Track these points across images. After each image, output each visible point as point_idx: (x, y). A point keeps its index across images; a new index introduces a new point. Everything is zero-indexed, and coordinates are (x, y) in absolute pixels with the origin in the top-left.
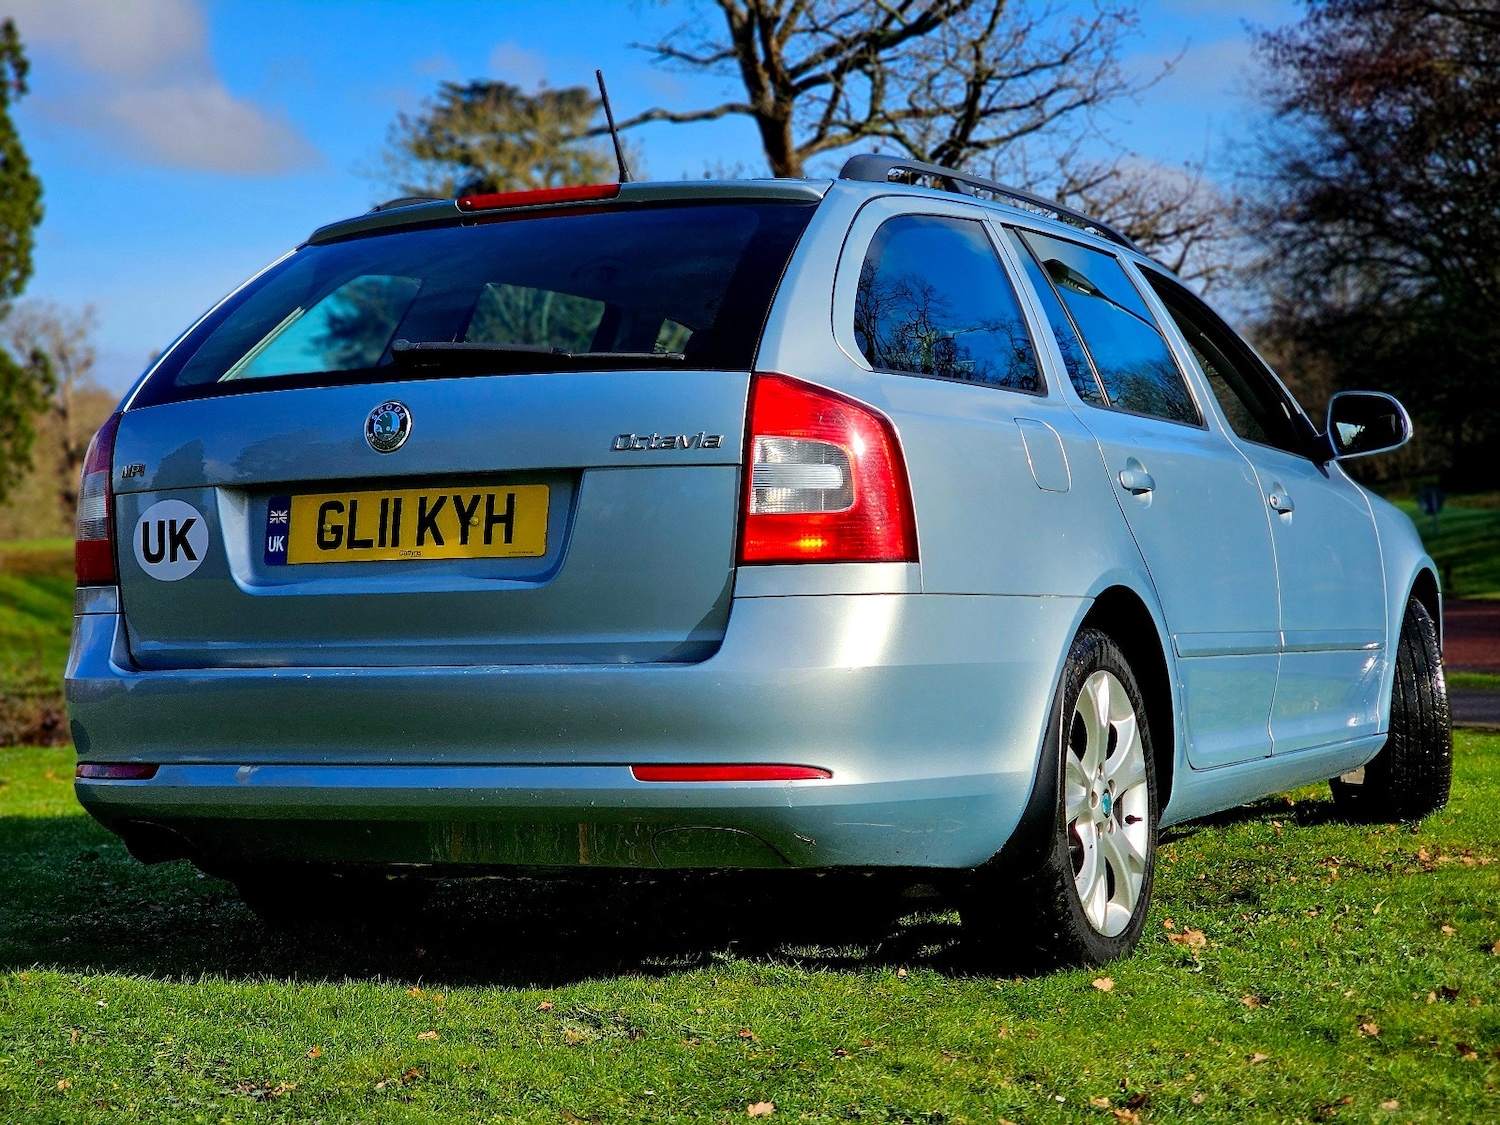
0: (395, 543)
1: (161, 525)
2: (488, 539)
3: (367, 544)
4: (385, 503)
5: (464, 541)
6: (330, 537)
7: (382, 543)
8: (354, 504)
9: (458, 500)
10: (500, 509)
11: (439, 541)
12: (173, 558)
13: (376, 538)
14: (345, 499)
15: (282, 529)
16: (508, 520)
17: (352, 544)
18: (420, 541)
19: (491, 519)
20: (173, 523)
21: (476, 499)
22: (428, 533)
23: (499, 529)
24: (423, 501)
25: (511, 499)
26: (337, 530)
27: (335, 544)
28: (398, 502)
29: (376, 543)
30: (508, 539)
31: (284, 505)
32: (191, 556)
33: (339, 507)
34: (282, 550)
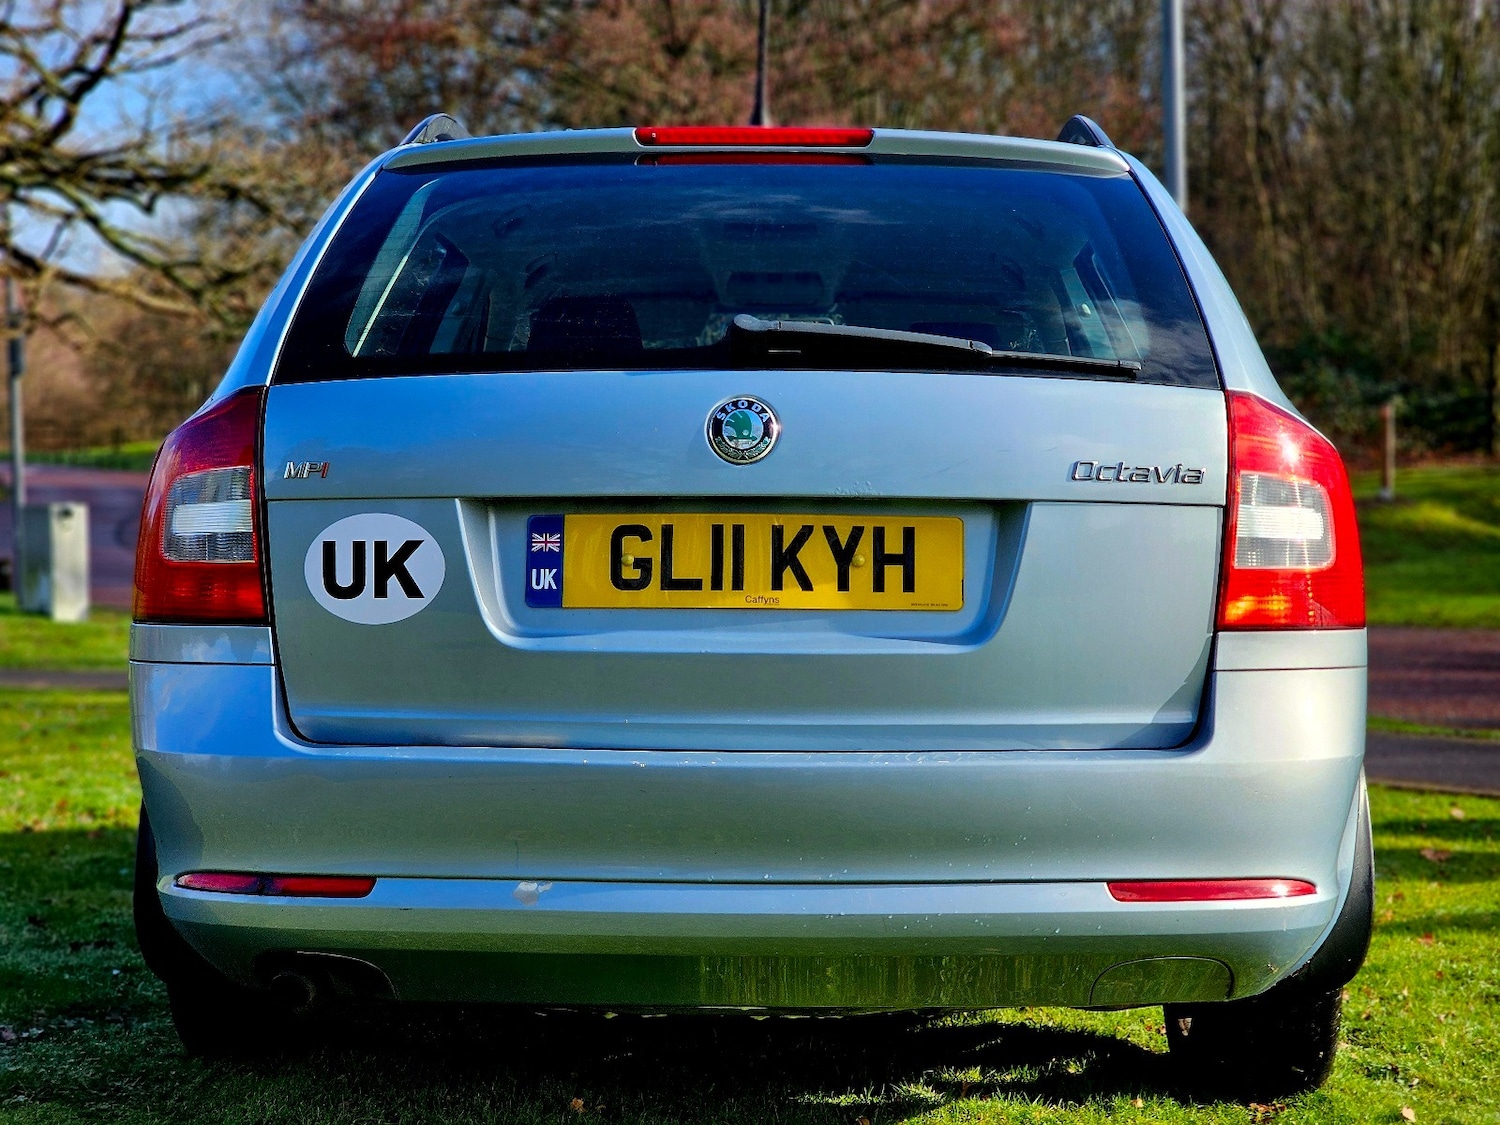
0: (738, 584)
1: (359, 548)
2: (879, 585)
3: (695, 585)
4: (718, 531)
5: (843, 585)
6: (630, 573)
7: (717, 584)
8: (667, 532)
9: (829, 531)
10: (894, 545)
11: (806, 585)
12: (381, 591)
13: (706, 577)
14: (654, 522)
15: (553, 560)
16: (907, 560)
17: (669, 583)
18: (777, 584)
19: (881, 559)
20: (381, 547)
21: (857, 533)
22: (788, 575)
23: (894, 574)
24: (778, 533)
25: (909, 535)
26: (643, 564)
27: (641, 584)
28: (738, 531)
29: (707, 583)
30: (909, 585)
31: (555, 526)
32: (412, 590)
33: (645, 534)
34: (554, 587)
